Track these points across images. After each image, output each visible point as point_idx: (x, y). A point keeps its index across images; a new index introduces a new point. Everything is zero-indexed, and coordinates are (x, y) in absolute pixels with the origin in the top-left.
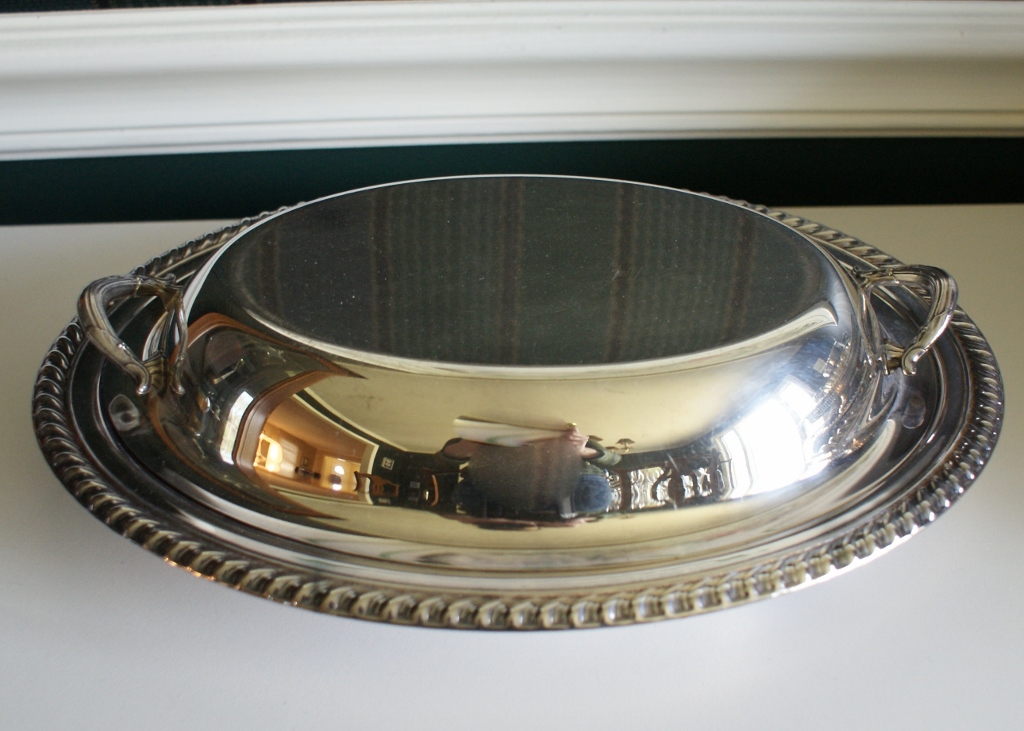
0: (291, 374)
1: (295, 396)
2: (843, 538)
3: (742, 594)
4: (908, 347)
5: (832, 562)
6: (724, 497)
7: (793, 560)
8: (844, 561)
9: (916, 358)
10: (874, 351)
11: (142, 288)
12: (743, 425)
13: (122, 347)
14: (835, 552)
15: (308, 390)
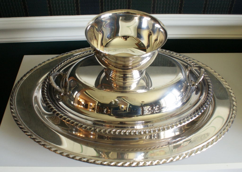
0: (84, 88)
1: (84, 92)
2: (181, 120)
3: (164, 129)
4: (196, 82)
5: (179, 124)
6: (162, 112)
7: (172, 123)
8: (181, 124)
9: (197, 84)
10: (189, 83)
11: (59, 74)
12: (165, 98)
13: (58, 87)
14: (180, 122)
15: (86, 91)
